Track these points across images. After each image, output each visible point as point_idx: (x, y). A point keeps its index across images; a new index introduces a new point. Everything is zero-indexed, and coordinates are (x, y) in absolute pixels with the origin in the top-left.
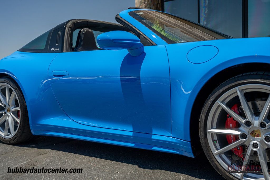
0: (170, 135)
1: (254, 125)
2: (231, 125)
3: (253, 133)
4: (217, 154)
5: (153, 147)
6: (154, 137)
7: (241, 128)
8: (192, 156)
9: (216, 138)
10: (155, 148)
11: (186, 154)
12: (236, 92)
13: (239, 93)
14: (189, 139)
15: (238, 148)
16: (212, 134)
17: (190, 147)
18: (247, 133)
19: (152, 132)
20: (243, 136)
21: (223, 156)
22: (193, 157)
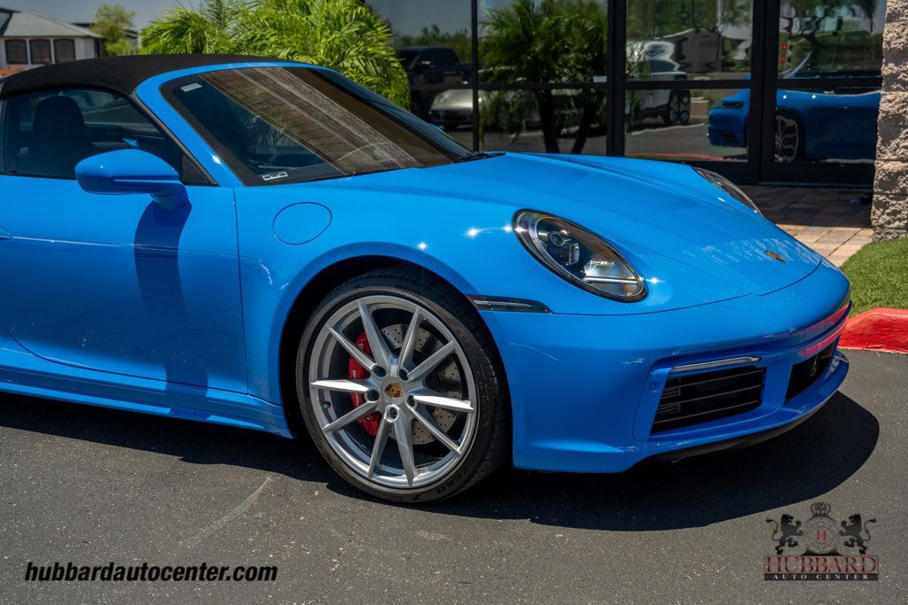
0: (245, 390)
1: (389, 372)
2: (354, 372)
3: (388, 388)
4: (329, 430)
5: (209, 416)
6: (211, 394)
7: (370, 380)
8: (286, 434)
9: (328, 398)
10: (213, 418)
11: (274, 430)
12: (358, 309)
13: (362, 313)
14: (279, 400)
15: (368, 419)
16: (321, 390)
17: (282, 417)
18: (379, 390)
19: (206, 382)
20: (374, 395)
21: (342, 433)
22: (290, 437)
